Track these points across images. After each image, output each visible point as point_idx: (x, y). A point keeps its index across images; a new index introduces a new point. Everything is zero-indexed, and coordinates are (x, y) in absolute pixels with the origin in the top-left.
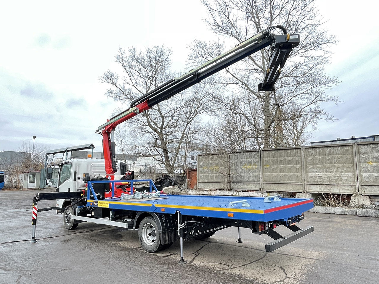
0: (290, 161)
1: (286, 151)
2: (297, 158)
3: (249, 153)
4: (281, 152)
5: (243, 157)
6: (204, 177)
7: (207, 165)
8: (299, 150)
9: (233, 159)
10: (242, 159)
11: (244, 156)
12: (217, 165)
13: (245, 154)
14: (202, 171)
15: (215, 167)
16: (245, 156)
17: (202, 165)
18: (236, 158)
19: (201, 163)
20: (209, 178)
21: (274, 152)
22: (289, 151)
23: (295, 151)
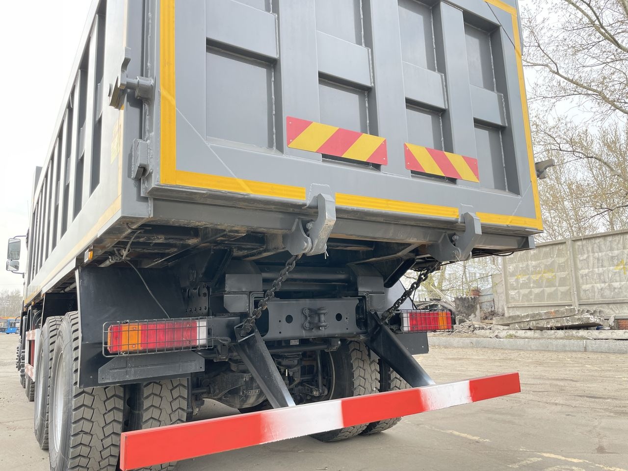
6: (519, 297)
7: (525, 271)
9: (588, 252)
10: (611, 249)
11: (615, 243)
12: (550, 268)
13: (617, 238)
14: (514, 283)
15: (544, 273)
16: (618, 243)
17: (513, 271)
18: (596, 249)
19: (511, 267)
20: (532, 297)
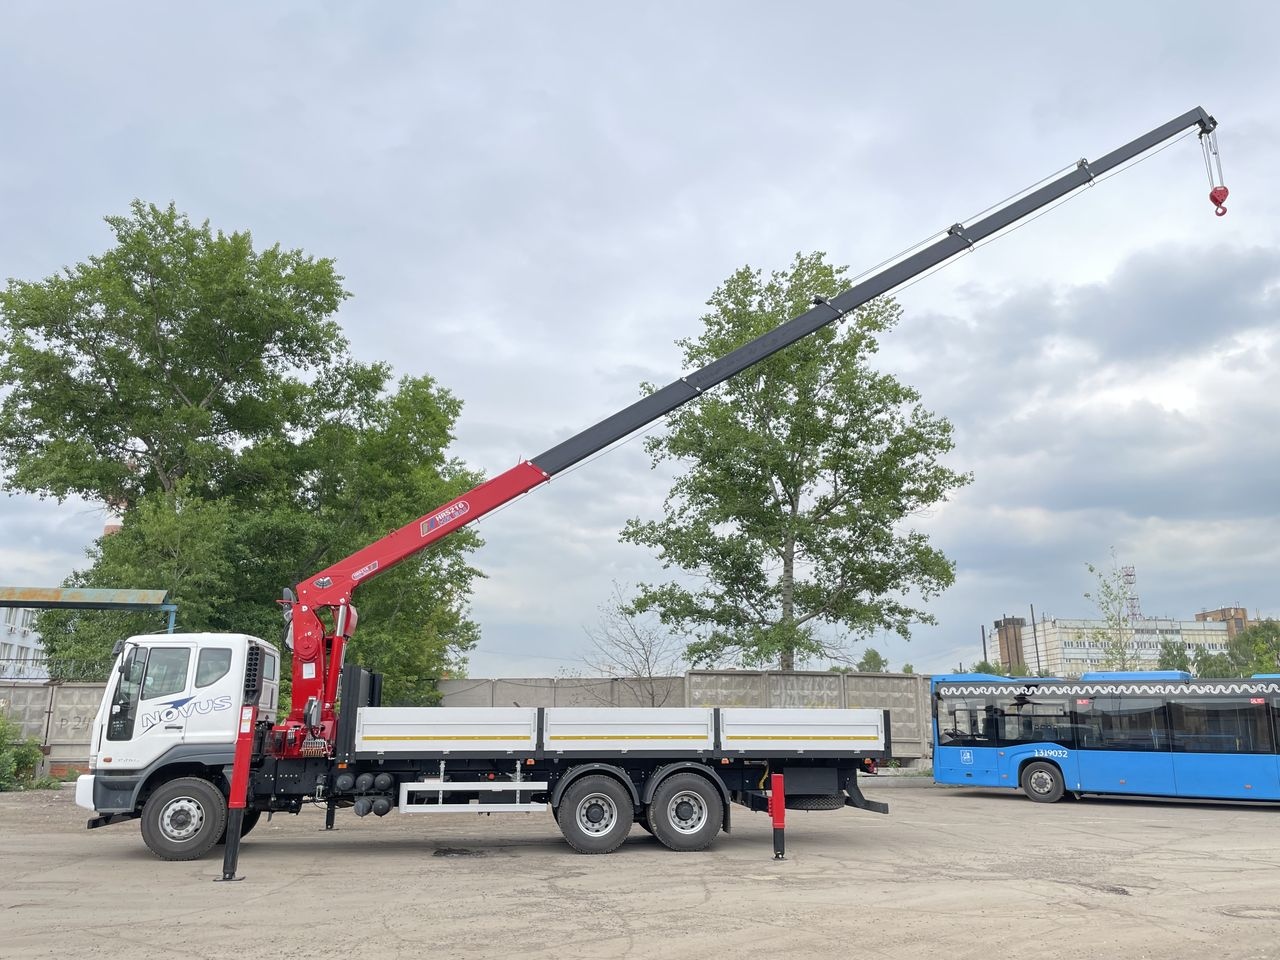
0: (897, 699)
1: (891, 680)
2: (911, 696)
3: (818, 679)
4: (882, 681)
5: (806, 687)
8: (912, 681)
21: (869, 680)
22: (896, 681)
23: (905, 683)
